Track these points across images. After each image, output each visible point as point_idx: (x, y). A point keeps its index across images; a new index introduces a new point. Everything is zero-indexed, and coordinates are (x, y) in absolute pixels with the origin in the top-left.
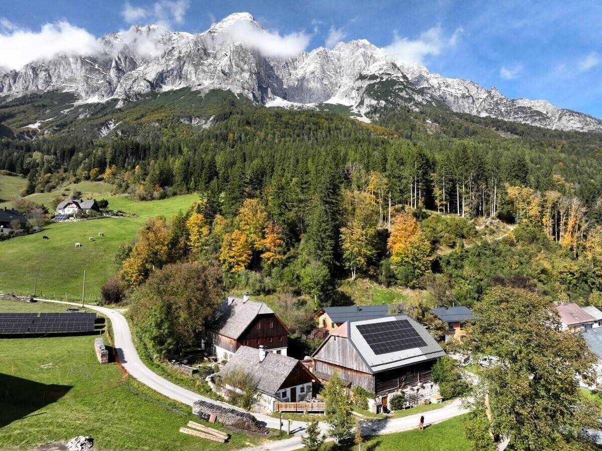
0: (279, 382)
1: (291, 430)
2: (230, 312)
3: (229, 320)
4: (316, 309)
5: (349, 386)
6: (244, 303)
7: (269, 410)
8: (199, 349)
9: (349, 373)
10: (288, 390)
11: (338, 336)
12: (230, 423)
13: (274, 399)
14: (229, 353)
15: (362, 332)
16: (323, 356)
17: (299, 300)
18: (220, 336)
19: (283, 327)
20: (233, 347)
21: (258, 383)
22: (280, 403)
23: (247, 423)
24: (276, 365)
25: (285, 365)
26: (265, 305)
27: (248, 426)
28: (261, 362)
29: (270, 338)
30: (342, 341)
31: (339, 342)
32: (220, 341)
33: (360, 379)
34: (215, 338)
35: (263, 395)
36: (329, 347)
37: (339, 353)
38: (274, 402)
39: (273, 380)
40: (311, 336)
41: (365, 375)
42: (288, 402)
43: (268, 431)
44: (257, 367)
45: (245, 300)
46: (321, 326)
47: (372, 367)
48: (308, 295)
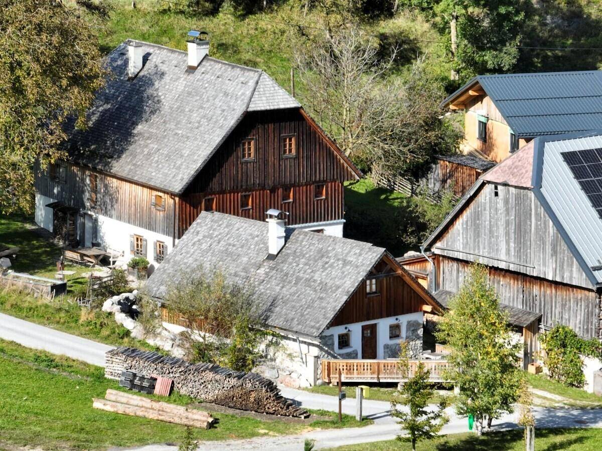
0: (329, 307)
1: (364, 414)
2: (141, 101)
3: (140, 128)
4: (453, 76)
5: (534, 327)
6: (191, 69)
7: (303, 379)
8: (28, 226)
9: (536, 289)
10: (356, 330)
11: (505, 185)
12: (210, 397)
13: (315, 351)
14: (152, 238)
15: (579, 173)
16: (459, 245)
17: (383, 37)
18: (114, 183)
19: (330, 155)
20: (167, 218)
21: (269, 310)
22: (332, 361)
23: (253, 395)
24: (320, 264)
25: (346, 263)
26: (267, 81)
27: (258, 401)
28: (271, 257)
29: (287, 188)
30: (518, 198)
31: (506, 201)
32: (114, 200)
33: (563, 306)
34: (95, 190)
35: (284, 342)
36: (477, 216)
37: (507, 234)
38: (317, 357)
39: (313, 301)
40: (431, 184)
41: (580, 294)
42: (356, 357)
43: (307, 414)
44: (262, 271)
45: (193, 60)
46: (470, 144)
47: (595, 269)
48: (420, 17)
